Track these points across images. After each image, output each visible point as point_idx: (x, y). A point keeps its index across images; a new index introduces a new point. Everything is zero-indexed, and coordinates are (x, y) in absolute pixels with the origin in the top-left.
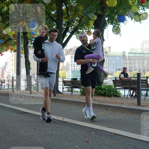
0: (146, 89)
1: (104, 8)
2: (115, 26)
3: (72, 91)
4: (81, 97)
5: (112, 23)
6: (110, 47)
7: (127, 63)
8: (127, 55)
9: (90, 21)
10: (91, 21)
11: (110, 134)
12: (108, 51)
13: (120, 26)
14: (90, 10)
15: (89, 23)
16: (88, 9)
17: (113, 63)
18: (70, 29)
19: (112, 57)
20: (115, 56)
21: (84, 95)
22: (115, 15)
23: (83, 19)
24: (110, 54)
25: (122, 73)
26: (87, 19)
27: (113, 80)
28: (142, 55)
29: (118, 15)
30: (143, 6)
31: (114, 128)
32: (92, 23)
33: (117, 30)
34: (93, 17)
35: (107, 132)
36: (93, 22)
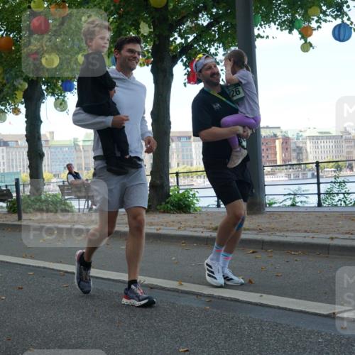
2: (58, 98)
4: (8, 216)
5: (53, 94)
6: (53, 133)
7: (81, 158)
8: (81, 144)
9: (16, 92)
10: (19, 91)
11: (56, 272)
12: (49, 139)
13: (66, 99)
14: (16, 74)
15: (16, 94)
16: (13, 73)
17: (59, 159)
19: (56, 147)
20: (62, 147)
21: (14, 212)
22: (57, 81)
24: (53, 143)
26: (12, 88)
27: (59, 186)
29: (62, 81)
31: (63, 263)
32: (20, 95)
33: (61, 104)
34: (21, 85)
35: (53, 269)
36: (22, 93)
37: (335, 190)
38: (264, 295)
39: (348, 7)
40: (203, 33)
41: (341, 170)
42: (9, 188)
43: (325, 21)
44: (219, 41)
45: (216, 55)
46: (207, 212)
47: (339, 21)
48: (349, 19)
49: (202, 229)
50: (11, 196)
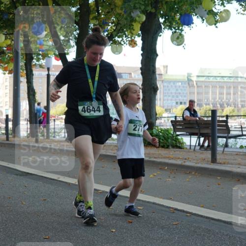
0: (226, 135)
1: (157, 2)
2: (175, 32)
5: (170, 28)
6: (167, 66)
7: (194, 93)
8: (194, 79)
9: (133, 24)
10: (137, 23)
11: (167, 209)
12: (163, 72)
13: (183, 33)
14: (134, 6)
16: (132, 4)
17: (172, 93)
19: (169, 82)
20: (175, 82)
22: (175, 14)
24: (167, 77)
26: (129, 19)
27: (172, 121)
28: (219, 79)
29: (181, 15)
31: (173, 200)
32: (137, 27)
33: (178, 38)
35: (163, 206)
36: (139, 26)
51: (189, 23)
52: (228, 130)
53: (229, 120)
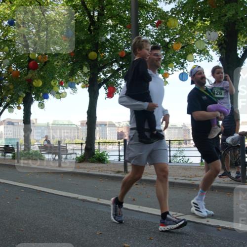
0: (66, 153)
1: (31, 87)
2: (40, 102)
3: (5, 156)
4: (12, 161)
5: (38, 100)
6: (37, 119)
8: (51, 125)
9: (20, 98)
12: (35, 122)
13: (44, 103)
14: (20, 89)
16: (18, 89)
18: (3, 104)
19: (38, 127)
20: (41, 127)
22: (40, 93)
23: (14, 96)
24: (37, 125)
25: (46, 140)
26: (17, 96)
27: (39, 147)
28: (62, 126)
29: (43, 94)
30: (63, 87)
32: (21, 100)
33: (42, 105)
34: (22, 95)
37: (178, 155)
38: (141, 207)
39: (187, 64)
40: (115, 74)
41: (181, 144)
42: (13, 146)
43: (175, 70)
44: (122, 77)
45: (121, 84)
46: (113, 163)
47: (182, 71)
48: (187, 71)
49: (110, 172)
50: (14, 151)
51: (47, 98)
52: (67, 151)
53: (68, 146)
